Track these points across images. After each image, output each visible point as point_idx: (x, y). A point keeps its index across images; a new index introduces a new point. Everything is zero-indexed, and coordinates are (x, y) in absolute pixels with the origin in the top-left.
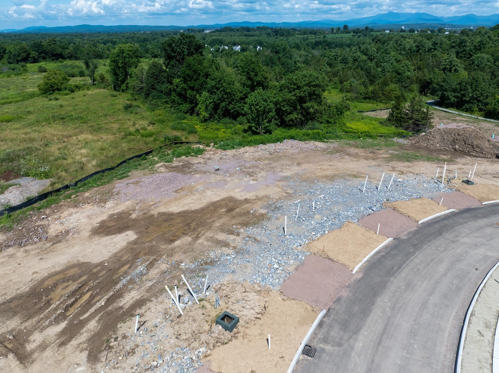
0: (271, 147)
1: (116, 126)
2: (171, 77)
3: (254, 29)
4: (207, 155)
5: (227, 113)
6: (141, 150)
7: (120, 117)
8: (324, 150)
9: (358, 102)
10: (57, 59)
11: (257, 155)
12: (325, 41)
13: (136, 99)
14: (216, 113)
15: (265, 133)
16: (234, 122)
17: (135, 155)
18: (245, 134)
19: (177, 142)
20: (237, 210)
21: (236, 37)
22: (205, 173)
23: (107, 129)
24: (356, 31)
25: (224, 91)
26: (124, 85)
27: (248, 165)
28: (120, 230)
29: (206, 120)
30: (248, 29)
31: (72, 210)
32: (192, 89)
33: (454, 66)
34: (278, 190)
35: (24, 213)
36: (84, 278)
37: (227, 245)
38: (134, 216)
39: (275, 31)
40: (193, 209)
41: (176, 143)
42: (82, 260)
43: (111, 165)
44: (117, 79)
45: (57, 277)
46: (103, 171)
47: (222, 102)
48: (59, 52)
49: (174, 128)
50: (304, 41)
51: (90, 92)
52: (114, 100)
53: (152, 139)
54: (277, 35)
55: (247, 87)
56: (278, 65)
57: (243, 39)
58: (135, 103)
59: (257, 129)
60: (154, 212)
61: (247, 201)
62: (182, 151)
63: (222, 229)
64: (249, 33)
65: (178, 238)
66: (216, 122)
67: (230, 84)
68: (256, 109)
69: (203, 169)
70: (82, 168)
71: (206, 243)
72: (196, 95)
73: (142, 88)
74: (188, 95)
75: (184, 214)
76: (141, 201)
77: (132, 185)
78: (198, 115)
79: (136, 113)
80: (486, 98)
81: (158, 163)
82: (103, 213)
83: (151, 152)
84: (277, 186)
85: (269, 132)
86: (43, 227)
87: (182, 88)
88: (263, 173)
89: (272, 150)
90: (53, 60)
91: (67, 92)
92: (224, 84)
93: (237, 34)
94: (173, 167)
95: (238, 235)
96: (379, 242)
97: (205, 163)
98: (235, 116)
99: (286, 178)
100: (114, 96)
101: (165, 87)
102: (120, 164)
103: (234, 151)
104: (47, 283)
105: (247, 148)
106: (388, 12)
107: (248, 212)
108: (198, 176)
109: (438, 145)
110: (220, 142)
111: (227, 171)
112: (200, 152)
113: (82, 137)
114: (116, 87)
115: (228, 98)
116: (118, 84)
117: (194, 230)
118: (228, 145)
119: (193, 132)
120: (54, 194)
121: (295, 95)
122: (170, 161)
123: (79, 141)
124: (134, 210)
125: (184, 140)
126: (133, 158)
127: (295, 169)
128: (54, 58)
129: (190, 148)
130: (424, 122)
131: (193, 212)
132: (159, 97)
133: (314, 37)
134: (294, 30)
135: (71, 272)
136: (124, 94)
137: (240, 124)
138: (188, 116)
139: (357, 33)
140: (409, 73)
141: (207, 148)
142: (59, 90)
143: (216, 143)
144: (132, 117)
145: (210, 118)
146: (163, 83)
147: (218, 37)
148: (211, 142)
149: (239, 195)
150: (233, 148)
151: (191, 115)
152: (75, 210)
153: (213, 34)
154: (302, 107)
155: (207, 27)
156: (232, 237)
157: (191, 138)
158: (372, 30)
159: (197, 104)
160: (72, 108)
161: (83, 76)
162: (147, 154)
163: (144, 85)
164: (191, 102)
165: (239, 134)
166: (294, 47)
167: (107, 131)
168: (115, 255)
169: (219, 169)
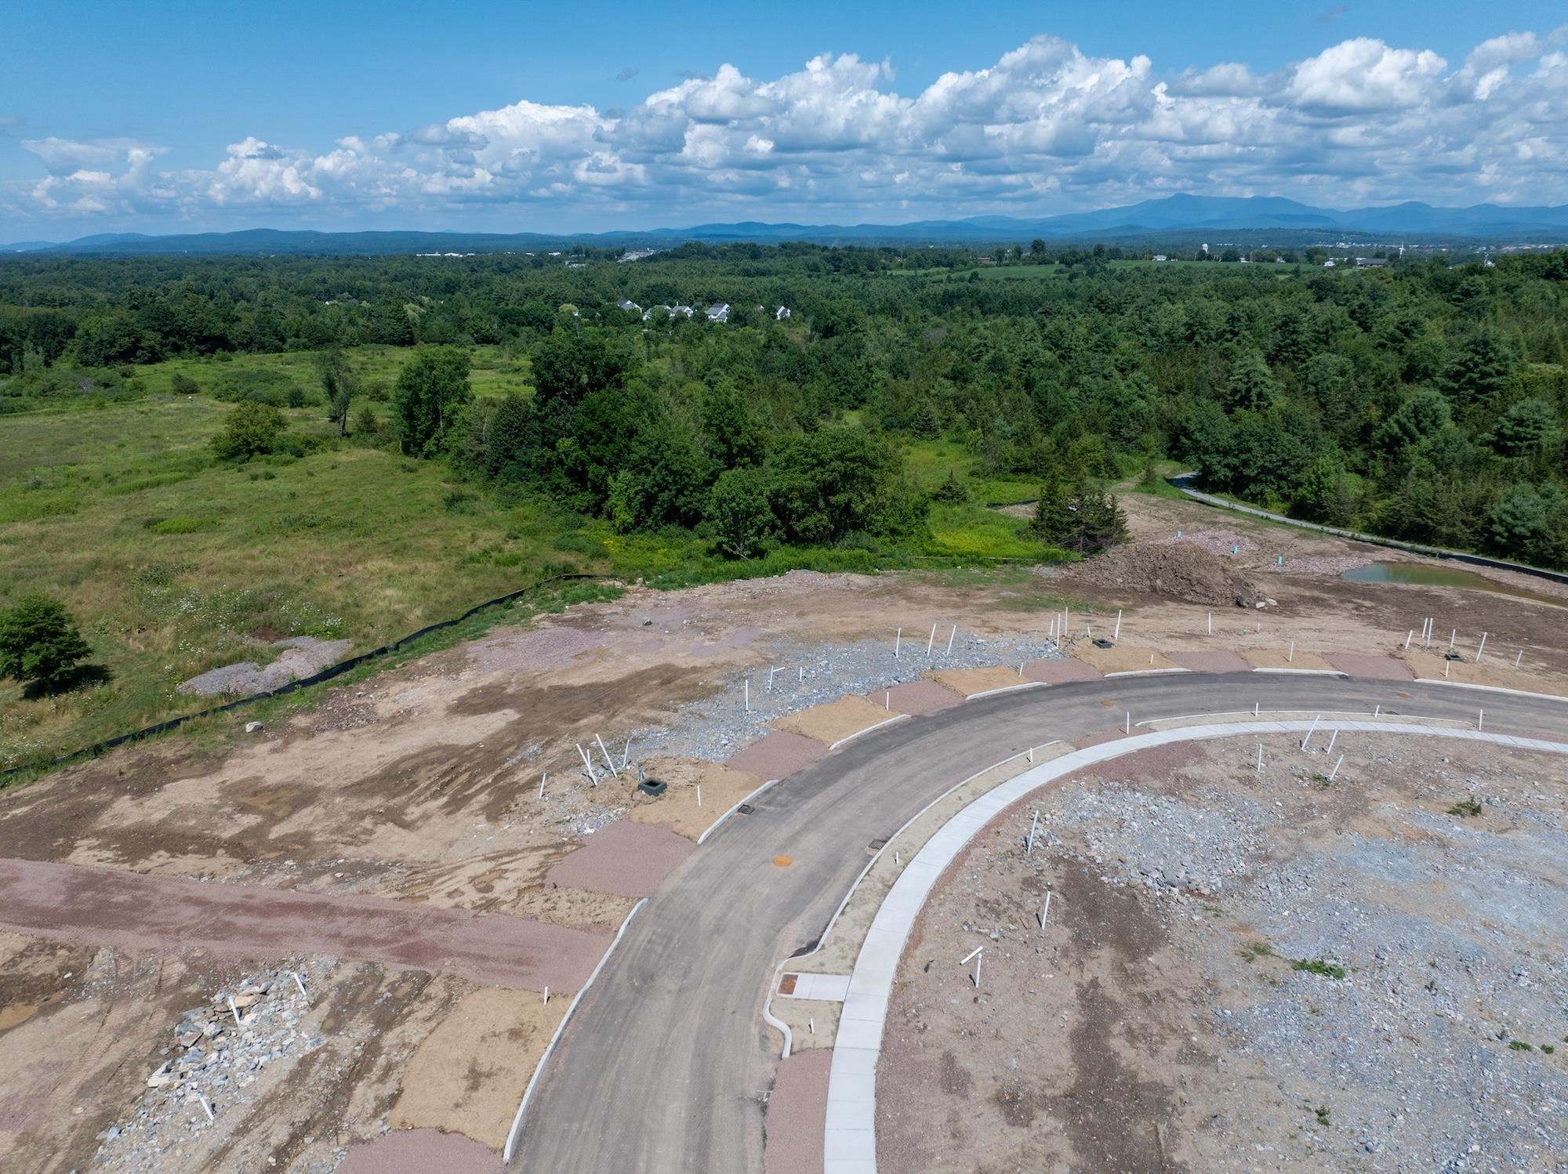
0: (758, 584)
1: (436, 542)
2: (551, 433)
3: (771, 249)
4: (629, 600)
5: (672, 515)
6: (500, 590)
7: (439, 522)
8: (863, 590)
9: (998, 479)
10: (213, 351)
11: (725, 599)
12: (973, 293)
13: (465, 480)
14: (649, 513)
15: (751, 557)
16: (688, 532)
17: (490, 600)
18: (709, 560)
19: (568, 575)
20: (678, 682)
21: (718, 277)
22: (625, 629)
23: (418, 549)
24: (1070, 258)
25: (666, 467)
26: (432, 441)
27: (704, 616)
28: (493, 707)
29: (626, 531)
30: (755, 252)
31: (403, 684)
32: (599, 461)
33: (1256, 384)
34: (750, 653)
35: (324, 689)
36: (454, 760)
37: (658, 722)
38: (510, 691)
39: (833, 258)
40: (606, 681)
41: (567, 578)
42: (444, 742)
43: (450, 617)
44: (413, 429)
45: (414, 761)
46: (441, 626)
47: (663, 491)
48: (217, 333)
49: (561, 548)
50: (914, 290)
51: (342, 457)
52: (413, 481)
53: (518, 569)
54: (837, 269)
55: (719, 457)
56: (819, 378)
57: (739, 283)
58: (467, 490)
59: (734, 548)
60: (544, 685)
61: (695, 670)
62: (581, 593)
63: (652, 706)
64: (755, 264)
65: (584, 716)
66: (649, 532)
67: (679, 453)
68: (732, 509)
69: (622, 623)
70: (399, 622)
71: (626, 721)
72: (605, 475)
73: (479, 455)
74: (590, 475)
75: (590, 689)
76: (518, 670)
77: (497, 649)
78: (610, 517)
79: (473, 514)
80: (1298, 471)
81: (536, 613)
82: (459, 687)
83: (521, 594)
84: (752, 648)
85: (759, 553)
86: (365, 706)
87: (577, 459)
88: (731, 629)
89: (756, 590)
90: (202, 353)
91: (287, 456)
92: (667, 454)
93: (721, 270)
94: (565, 621)
95: (676, 711)
96: (883, 718)
97: (626, 614)
98: (690, 520)
99: (772, 637)
100: (411, 471)
101: (535, 454)
102: (468, 614)
103: (683, 591)
104: (402, 766)
105: (709, 587)
106: (1170, 195)
107: (696, 685)
108: (612, 633)
109: (1120, 580)
110: (656, 575)
111: (666, 626)
112: (614, 594)
113: (374, 565)
114: (411, 445)
115: (675, 482)
116: (415, 440)
117: (608, 707)
118: (671, 581)
119: (601, 555)
120: (364, 661)
121: (813, 479)
122: (560, 610)
123: (372, 574)
124: (509, 683)
125: (582, 571)
126: (488, 604)
127: (793, 622)
128: (203, 347)
129: (595, 587)
130: (1106, 530)
131: (605, 685)
132: (523, 478)
133: (944, 277)
134: (890, 252)
135: (434, 755)
136: (431, 464)
137: (702, 537)
138: (587, 519)
139: (1069, 264)
140: (1143, 404)
141: (630, 587)
142: (264, 451)
143: (647, 578)
144: (464, 521)
145: (638, 523)
146: (531, 444)
147: (663, 279)
148: (637, 576)
149: (682, 661)
150: (682, 586)
151: (595, 517)
152: (409, 684)
153: (651, 266)
154: (828, 503)
155: (635, 241)
156: (666, 714)
157: (597, 567)
158: (1116, 254)
159: (607, 497)
160: (320, 501)
161: (300, 405)
162: (514, 597)
163: (486, 447)
164: (596, 489)
165: (697, 559)
166: (882, 311)
167: (423, 553)
168: (493, 736)
169: (650, 623)
